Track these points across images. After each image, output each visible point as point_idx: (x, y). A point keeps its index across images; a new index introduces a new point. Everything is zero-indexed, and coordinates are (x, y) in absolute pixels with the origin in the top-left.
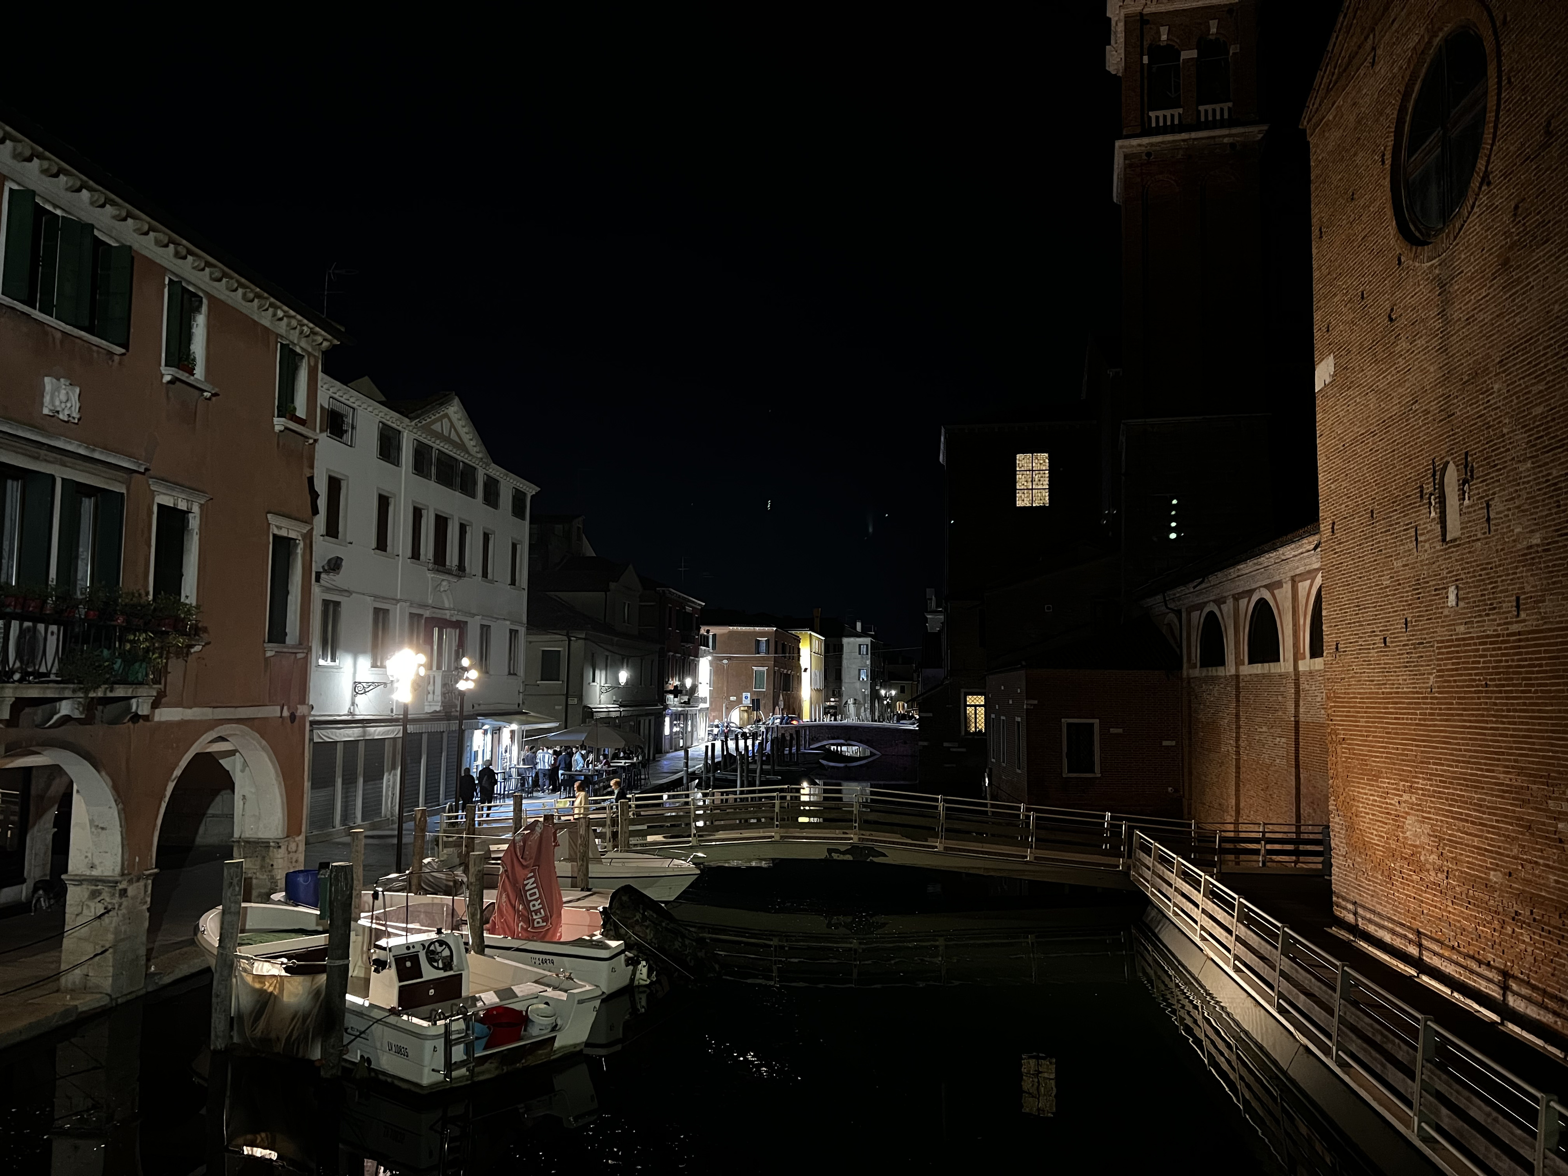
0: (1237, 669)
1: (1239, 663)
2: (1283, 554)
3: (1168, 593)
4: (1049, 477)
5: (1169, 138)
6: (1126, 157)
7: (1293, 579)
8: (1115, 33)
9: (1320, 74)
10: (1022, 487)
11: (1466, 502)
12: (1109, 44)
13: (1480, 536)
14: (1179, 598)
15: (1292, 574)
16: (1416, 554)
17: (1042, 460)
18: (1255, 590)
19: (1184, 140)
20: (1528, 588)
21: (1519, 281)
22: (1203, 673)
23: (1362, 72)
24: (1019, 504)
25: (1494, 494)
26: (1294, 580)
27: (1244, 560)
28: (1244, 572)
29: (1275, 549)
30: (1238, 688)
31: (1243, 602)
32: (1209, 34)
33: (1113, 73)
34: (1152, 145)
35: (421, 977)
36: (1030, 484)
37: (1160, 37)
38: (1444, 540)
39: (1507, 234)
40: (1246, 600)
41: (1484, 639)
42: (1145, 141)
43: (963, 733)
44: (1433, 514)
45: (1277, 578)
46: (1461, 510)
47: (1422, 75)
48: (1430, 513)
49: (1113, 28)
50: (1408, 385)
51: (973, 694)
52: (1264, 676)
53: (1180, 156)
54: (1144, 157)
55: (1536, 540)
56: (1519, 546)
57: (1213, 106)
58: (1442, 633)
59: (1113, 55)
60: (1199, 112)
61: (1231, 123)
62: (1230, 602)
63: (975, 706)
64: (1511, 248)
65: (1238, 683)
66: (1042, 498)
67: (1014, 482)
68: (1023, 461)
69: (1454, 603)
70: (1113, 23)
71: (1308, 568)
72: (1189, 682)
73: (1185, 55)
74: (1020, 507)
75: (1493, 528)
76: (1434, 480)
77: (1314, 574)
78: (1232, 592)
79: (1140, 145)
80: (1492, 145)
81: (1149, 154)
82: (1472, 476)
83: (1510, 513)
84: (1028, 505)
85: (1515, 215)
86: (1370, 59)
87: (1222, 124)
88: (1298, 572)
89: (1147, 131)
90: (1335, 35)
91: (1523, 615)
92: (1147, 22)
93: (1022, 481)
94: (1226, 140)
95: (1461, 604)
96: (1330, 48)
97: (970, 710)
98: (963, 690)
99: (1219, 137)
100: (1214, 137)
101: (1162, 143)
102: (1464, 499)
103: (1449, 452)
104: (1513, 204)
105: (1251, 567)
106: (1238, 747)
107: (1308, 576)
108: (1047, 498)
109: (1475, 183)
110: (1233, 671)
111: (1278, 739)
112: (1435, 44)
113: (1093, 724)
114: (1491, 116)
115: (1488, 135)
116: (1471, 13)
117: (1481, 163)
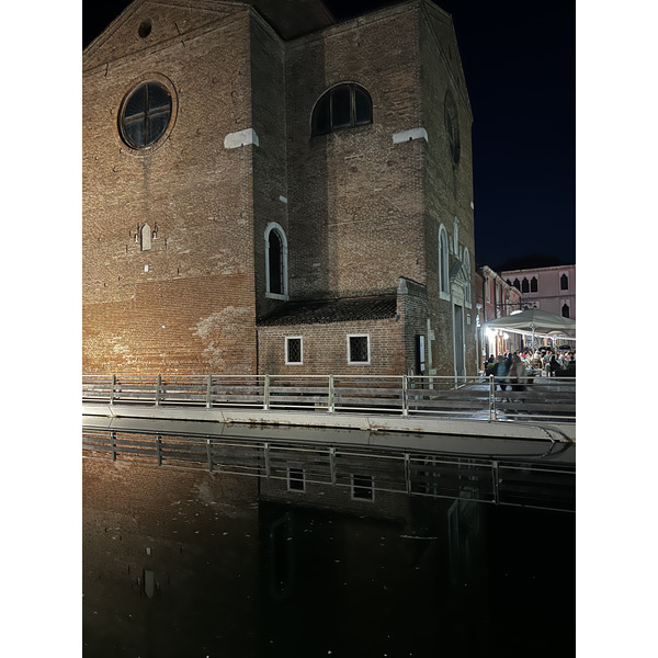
11: (155, 238)
13: (161, 249)
16: (126, 255)
20: (182, 266)
21: (182, 173)
23: (98, 75)
25: (169, 237)
38: (141, 250)
39: (178, 157)
41: (161, 282)
44: (137, 241)
46: (152, 241)
47: (133, 91)
48: (135, 241)
50: (123, 196)
56: (179, 253)
58: (139, 281)
64: (179, 162)
69: (147, 271)
75: (167, 247)
76: (138, 230)
80: (173, 128)
82: (157, 230)
83: (176, 243)
85: (182, 153)
86: (104, 73)
91: (180, 274)
95: (150, 271)
102: (153, 237)
103: (146, 221)
104: (181, 149)
109: (165, 137)
112: (142, 83)
114: (173, 119)
115: (171, 124)
116: (165, 83)
117: (168, 132)
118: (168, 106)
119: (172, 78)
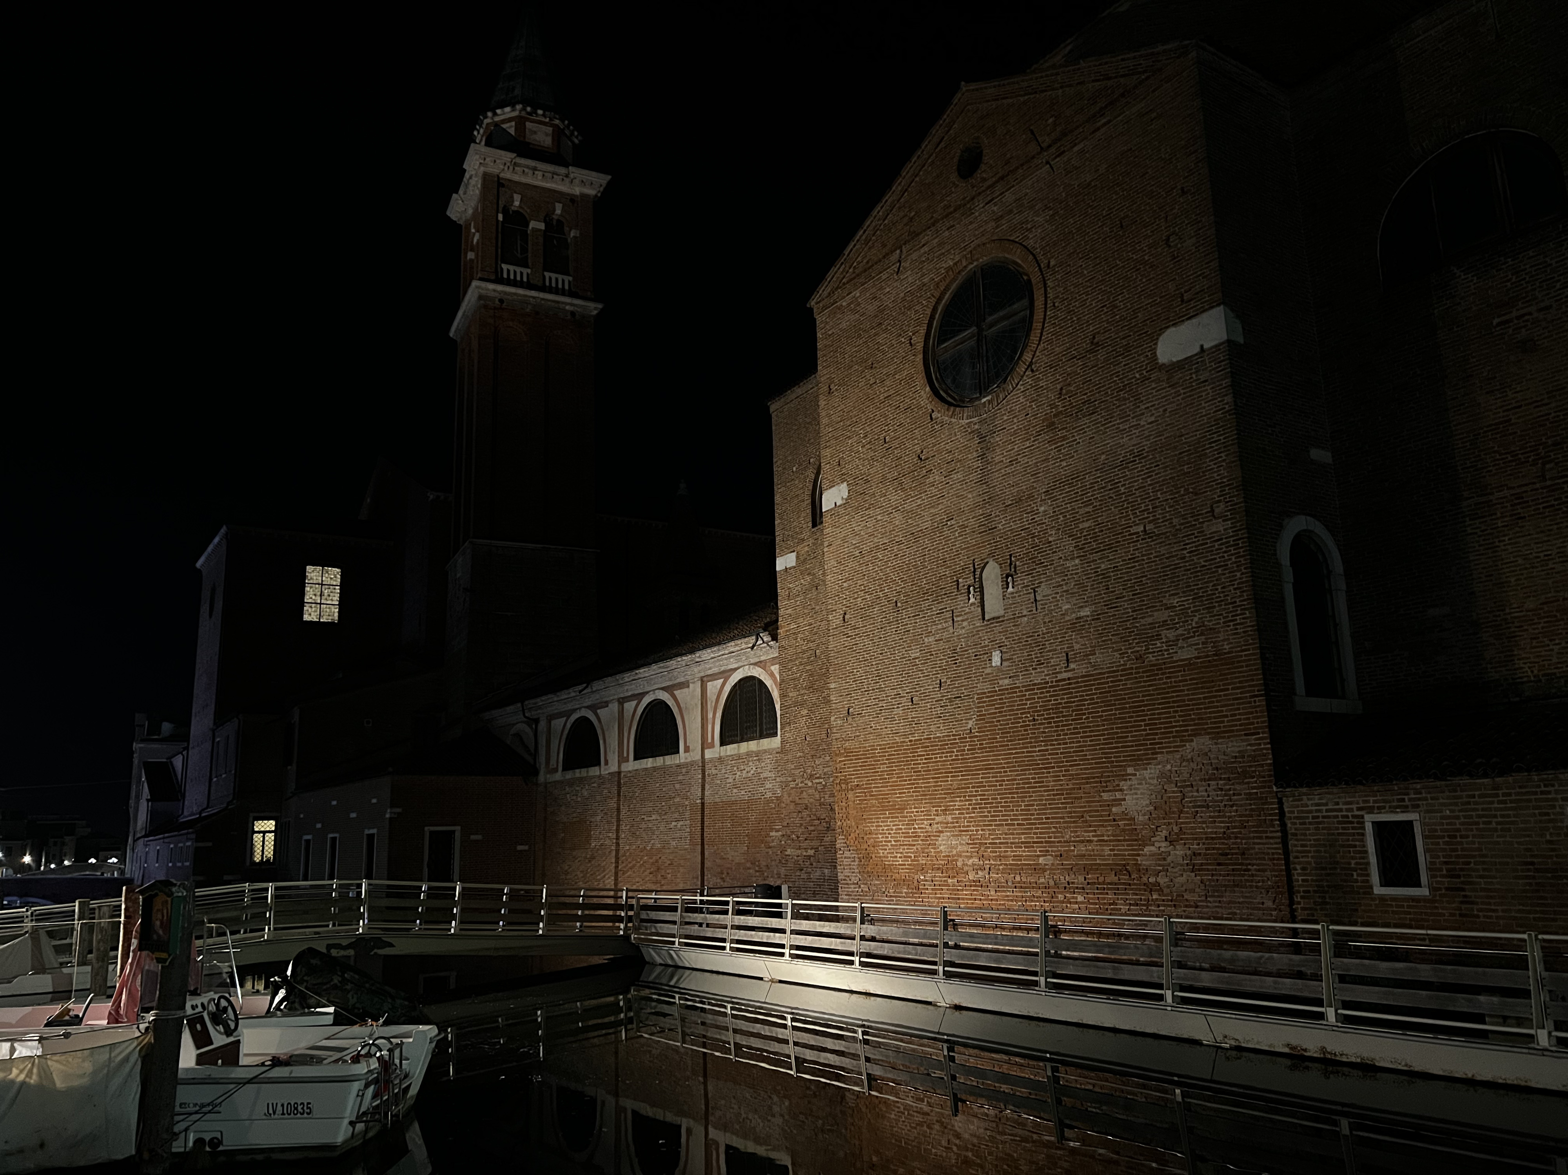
0: (619, 766)
1: (622, 759)
2: (699, 657)
3: (526, 702)
4: (340, 593)
5: (521, 291)
6: (481, 297)
7: (702, 679)
8: (467, 186)
9: (833, 270)
10: (310, 601)
11: (1010, 589)
12: (457, 192)
13: (1025, 613)
14: (540, 708)
15: (702, 674)
16: (951, 632)
17: (333, 575)
18: (647, 693)
19: (534, 298)
20: (1077, 646)
21: (1064, 438)
22: (569, 775)
23: (884, 276)
24: (306, 618)
25: (1041, 583)
26: (703, 681)
27: (648, 664)
28: (642, 676)
29: (692, 651)
30: (619, 786)
31: (630, 706)
32: (553, 214)
33: (454, 219)
34: (505, 293)
35: (212, 1043)
36: (319, 598)
37: (513, 201)
38: (984, 619)
39: (1052, 406)
40: (634, 703)
41: (1030, 687)
42: (500, 288)
43: (248, 863)
44: (972, 600)
45: (682, 679)
46: (1004, 596)
47: (952, 288)
48: (969, 599)
49: (465, 179)
50: (940, 507)
51: (263, 819)
52: (655, 769)
53: (528, 310)
54: (497, 302)
55: (1086, 612)
56: (1067, 618)
57: (557, 275)
58: (983, 687)
59: (458, 204)
60: (544, 277)
61: (572, 294)
62: (614, 707)
63: (264, 832)
64: (1055, 416)
65: (619, 779)
66: (331, 613)
67: (303, 594)
68: (313, 573)
69: (999, 664)
70: (467, 175)
71: (723, 669)
72: (546, 787)
73: (533, 224)
74: (306, 621)
75: (1039, 607)
76: (975, 575)
77: (728, 674)
78: (616, 697)
79: (494, 291)
80: (1038, 345)
81: (501, 301)
82: (1015, 571)
83: (1058, 596)
84: (316, 620)
85: (1060, 394)
86: (895, 267)
87: (563, 293)
88: (710, 672)
89: (499, 280)
90: (853, 244)
91: (1072, 666)
92: (503, 185)
93: (310, 594)
94: (567, 307)
95: (1005, 664)
96: (846, 252)
97: (258, 838)
98: (252, 815)
99: (563, 303)
100: (558, 302)
101: (515, 294)
102: (1007, 588)
103: (991, 555)
104: (1059, 387)
105: (654, 670)
106: (617, 838)
107: (720, 676)
108: (336, 615)
109: (1021, 368)
110: (614, 768)
111: (674, 823)
112: (968, 269)
113: (454, 832)
114: (1037, 325)
115: (1034, 338)
116: (1016, 256)
117: (1027, 357)
118: (1025, 302)
119: (1030, 243)
